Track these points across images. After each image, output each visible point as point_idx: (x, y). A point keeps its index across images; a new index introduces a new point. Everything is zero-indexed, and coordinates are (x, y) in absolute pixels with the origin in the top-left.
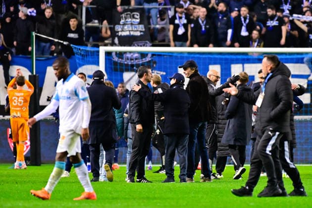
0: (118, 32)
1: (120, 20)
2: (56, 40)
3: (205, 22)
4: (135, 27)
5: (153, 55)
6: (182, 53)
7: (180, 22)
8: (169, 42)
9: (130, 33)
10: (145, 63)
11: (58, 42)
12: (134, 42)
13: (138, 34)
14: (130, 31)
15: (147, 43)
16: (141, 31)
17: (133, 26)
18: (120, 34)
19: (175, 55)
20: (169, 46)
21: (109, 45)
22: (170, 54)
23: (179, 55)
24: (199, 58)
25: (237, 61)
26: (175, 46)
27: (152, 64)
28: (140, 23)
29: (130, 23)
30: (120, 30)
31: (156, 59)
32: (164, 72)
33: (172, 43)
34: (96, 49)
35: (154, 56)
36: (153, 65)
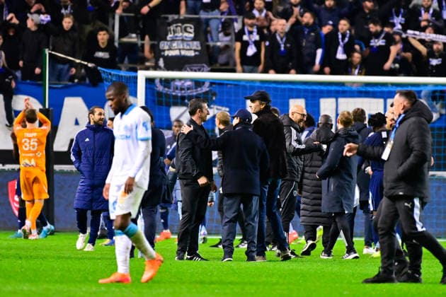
0: (164, 51)
1: (167, 35)
2: (78, 61)
3: (284, 39)
4: (188, 45)
5: (213, 83)
6: (253, 81)
7: (250, 39)
8: (235, 65)
9: (180, 53)
10: (200, 94)
11: (80, 63)
12: (186, 66)
13: (192, 54)
14: (180, 50)
15: (203, 67)
16: (195, 51)
17: (185, 43)
18: (166, 53)
19: (242, 83)
20: (234, 71)
21: (151, 69)
22: (236, 83)
23: (248, 84)
24: (276, 89)
25: (328, 95)
26: (244, 71)
27: (210, 96)
28: (194, 39)
29: (181, 38)
30: (166, 48)
31: (216, 89)
32: (226, 107)
33: (239, 67)
34: (132, 74)
35: (214, 86)
36: (212, 98)
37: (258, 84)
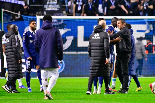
0: (46, 8)
1: (47, 2)
2: (14, 13)
3: (91, 4)
4: (55, 6)
5: (65, 20)
6: (79, 19)
7: (79, 4)
8: (73, 13)
9: (52, 9)
10: (60, 24)
13: (56, 9)
14: (52, 8)
15: (61, 14)
16: (58, 8)
17: (54, 6)
18: (47, 9)
19: (76, 20)
21: (42, 15)
22: (74, 20)
23: (78, 21)
24: (88, 22)
28: (57, 4)
29: (52, 4)
30: (47, 7)
31: (66, 22)
32: (70, 29)
33: (74, 14)
34: (34, 17)
35: (65, 21)
36: (65, 26)
37: (82, 20)
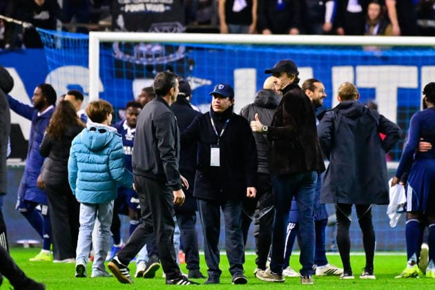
0: (124, 5)
2: (9, 20)
5: (190, 47)
6: (241, 45)
8: (218, 23)
9: (145, 7)
10: (173, 62)
12: (154, 25)
13: (161, 9)
14: (145, 3)
15: (177, 26)
16: (166, 5)
18: (127, 8)
19: (228, 48)
20: (217, 31)
21: (107, 29)
22: (219, 47)
23: (237, 49)
24: (273, 55)
25: (343, 61)
26: (230, 32)
27: (186, 64)
30: (127, 1)
31: (194, 55)
32: (208, 79)
33: (224, 26)
34: (82, 36)
35: (191, 51)
36: (188, 68)
37: (249, 49)
